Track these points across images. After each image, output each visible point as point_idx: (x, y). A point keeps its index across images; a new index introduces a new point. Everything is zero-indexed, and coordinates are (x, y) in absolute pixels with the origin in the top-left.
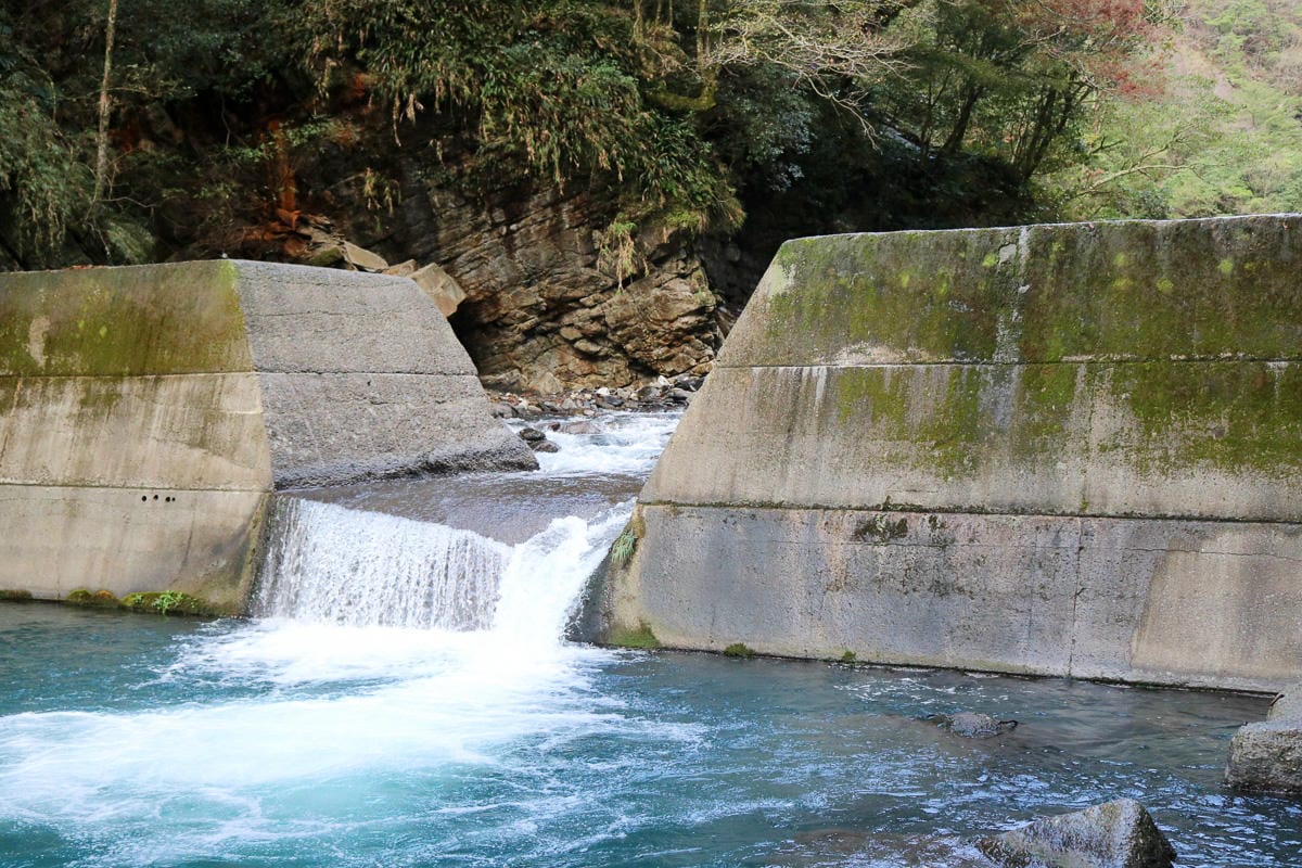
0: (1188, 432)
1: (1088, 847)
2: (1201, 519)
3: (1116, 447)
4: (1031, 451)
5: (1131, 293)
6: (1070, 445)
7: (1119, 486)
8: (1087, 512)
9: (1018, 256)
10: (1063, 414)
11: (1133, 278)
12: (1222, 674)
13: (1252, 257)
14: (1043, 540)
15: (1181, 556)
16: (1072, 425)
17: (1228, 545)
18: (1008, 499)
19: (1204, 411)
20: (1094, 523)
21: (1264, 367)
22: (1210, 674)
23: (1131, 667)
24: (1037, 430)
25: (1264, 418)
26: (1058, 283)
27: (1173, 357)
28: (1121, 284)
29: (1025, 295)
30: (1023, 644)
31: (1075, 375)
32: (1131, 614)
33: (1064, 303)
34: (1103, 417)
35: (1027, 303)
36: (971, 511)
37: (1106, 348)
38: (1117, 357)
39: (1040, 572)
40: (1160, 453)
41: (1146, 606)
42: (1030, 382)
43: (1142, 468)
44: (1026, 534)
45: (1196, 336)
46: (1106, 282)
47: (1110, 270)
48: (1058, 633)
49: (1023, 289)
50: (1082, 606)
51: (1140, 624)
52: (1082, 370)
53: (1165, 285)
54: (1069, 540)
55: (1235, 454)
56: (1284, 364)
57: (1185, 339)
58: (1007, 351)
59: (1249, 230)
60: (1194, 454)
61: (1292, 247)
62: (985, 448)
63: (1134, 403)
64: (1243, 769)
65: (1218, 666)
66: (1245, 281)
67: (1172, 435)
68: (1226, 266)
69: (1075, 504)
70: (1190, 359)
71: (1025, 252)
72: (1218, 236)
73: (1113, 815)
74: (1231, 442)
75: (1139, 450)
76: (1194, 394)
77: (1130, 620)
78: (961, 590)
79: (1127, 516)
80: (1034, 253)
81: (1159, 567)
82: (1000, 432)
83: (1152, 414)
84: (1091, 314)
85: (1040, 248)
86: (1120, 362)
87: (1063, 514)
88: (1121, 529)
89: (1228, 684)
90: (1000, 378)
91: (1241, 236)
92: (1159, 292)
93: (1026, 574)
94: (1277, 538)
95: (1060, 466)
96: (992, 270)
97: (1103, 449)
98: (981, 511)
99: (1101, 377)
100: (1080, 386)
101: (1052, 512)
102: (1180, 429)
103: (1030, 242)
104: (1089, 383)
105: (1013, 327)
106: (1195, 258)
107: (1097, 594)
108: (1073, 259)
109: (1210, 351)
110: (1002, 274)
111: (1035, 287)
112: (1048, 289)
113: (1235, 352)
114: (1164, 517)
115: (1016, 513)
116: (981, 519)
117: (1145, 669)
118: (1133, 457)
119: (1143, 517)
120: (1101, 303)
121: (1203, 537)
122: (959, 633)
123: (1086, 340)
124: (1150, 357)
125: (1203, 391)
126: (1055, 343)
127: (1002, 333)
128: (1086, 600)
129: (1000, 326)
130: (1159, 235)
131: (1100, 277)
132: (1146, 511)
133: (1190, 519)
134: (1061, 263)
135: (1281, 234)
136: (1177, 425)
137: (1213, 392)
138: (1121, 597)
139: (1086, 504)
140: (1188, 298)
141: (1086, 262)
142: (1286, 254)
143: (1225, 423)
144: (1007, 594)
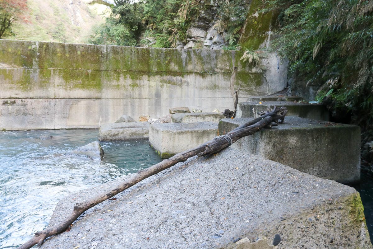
0: (74, 83)
1: (92, 150)
2: (78, 98)
3: (60, 85)
4: (42, 86)
5: (61, 56)
6: (51, 85)
7: (62, 93)
8: (56, 98)
9: (36, 47)
10: (49, 79)
11: (61, 54)
12: (84, 126)
13: (83, 51)
14: (47, 103)
15: (75, 105)
16: (51, 81)
17: (83, 103)
18: (39, 96)
19: (77, 79)
20: (57, 100)
21: (87, 71)
22: (82, 126)
23: (67, 126)
24: (44, 82)
25: (88, 80)
26: (45, 54)
27: (70, 69)
28: (59, 54)
29: (38, 55)
30: (44, 124)
31: (51, 71)
32: (66, 116)
33: (47, 57)
34: (57, 80)
35: (39, 57)
36: (31, 98)
37: (57, 67)
38: (59, 69)
39: (47, 110)
40: (69, 87)
41: (69, 115)
42: (41, 72)
43: (66, 89)
44: (43, 102)
45: (74, 65)
46: (55, 54)
47: (57, 51)
48: (52, 121)
49: (38, 54)
50: (56, 116)
51: (68, 118)
52: (52, 71)
53: (67, 55)
54: (52, 103)
55: (83, 86)
56: (90, 71)
57: (72, 66)
58: (35, 66)
59: (83, 46)
60: (76, 86)
61: (91, 50)
62: (33, 86)
63: (63, 77)
65: (83, 124)
66: (83, 56)
67: (71, 83)
68: (79, 53)
69: (53, 96)
70: (73, 69)
71: (38, 47)
72: (77, 47)
73: (94, 144)
74: (82, 84)
75: (65, 86)
76: (75, 76)
77: (66, 117)
78: (30, 114)
79: (64, 98)
80: (40, 47)
81: (71, 108)
82: (35, 82)
83: (67, 79)
84: (53, 60)
85: (41, 46)
86: (60, 70)
87: (51, 98)
88: (63, 101)
90: (35, 71)
91: (81, 47)
92: (66, 57)
93: (44, 110)
94: (92, 101)
95: (49, 89)
96: (31, 50)
97: (58, 86)
98: (33, 98)
99: (56, 72)
100: (52, 74)
101: (48, 98)
102: (73, 82)
103: (38, 45)
104: (54, 73)
105: (37, 61)
106: (73, 51)
107: (59, 113)
108: (49, 49)
109: (77, 68)
110: (33, 50)
111: (41, 54)
112: (43, 54)
113: (82, 68)
114: (71, 98)
115: (41, 98)
116: (33, 100)
117: (70, 126)
118: (64, 87)
119: (67, 98)
120: (55, 58)
121: (79, 102)
122: (30, 123)
123: (52, 65)
124: (66, 69)
125: (76, 75)
126: (46, 65)
127: (34, 63)
128: (57, 114)
129: (34, 61)
130: (66, 46)
131: (54, 53)
132: (67, 97)
133: (76, 98)
134: (46, 50)
135: (88, 48)
136: (72, 81)
137: (78, 76)
138: (64, 113)
139: (55, 96)
140: (72, 58)
141: (51, 50)
142: (89, 51)
143: (81, 81)
144: (40, 114)
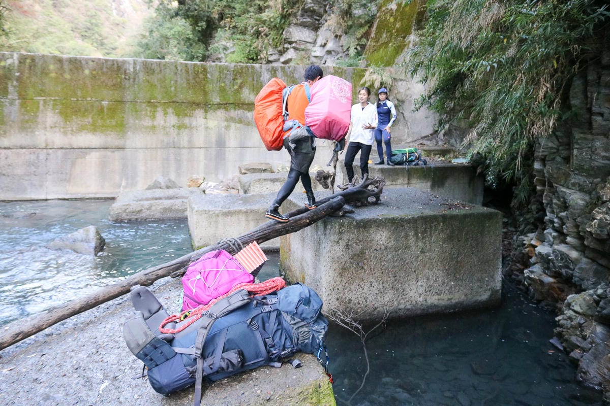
0: (79, 122)
2: (85, 148)
3: (55, 127)
4: (25, 128)
5: (56, 78)
6: (39, 126)
7: (58, 139)
8: (48, 147)
9: (14, 63)
10: (37, 116)
11: (56, 73)
12: (95, 193)
13: (95, 70)
14: (33, 157)
15: (80, 160)
16: (40, 120)
17: (94, 156)
18: (19, 144)
19: (84, 116)
20: (51, 151)
21: (101, 103)
22: (92, 194)
23: (67, 194)
24: (27, 121)
25: (102, 118)
26: (30, 73)
27: (72, 99)
28: (53, 75)
29: (18, 76)
30: (29, 190)
31: (39, 103)
32: (65, 177)
33: (33, 80)
34: (50, 117)
35: (19, 79)
36: (5, 148)
37: (49, 95)
38: (53, 98)
39: (33, 167)
40: (70, 129)
41: (71, 175)
42: (23, 105)
43: (65, 133)
44: (26, 155)
45: (79, 93)
46: (47, 74)
47: (49, 70)
48: (41, 186)
49: (17, 74)
50: (49, 177)
51: (69, 181)
52: (41, 103)
53: (67, 76)
54: (42, 157)
55: (94, 128)
56: (107, 102)
57: (75, 94)
58: (13, 94)
59: (93, 61)
60: (82, 129)
61: (107, 68)
62: (8, 127)
63: (61, 113)
64: (114, 216)
65: (94, 191)
66: (94, 77)
67: (74, 123)
68: (87, 72)
69: (43, 145)
70: (78, 100)
71: (16, 62)
72: (83, 62)
74: (93, 125)
75: (63, 128)
76: (80, 110)
77: (65, 180)
78: (4, 175)
79: (62, 148)
80: (20, 62)
81: (73, 164)
82: (13, 122)
83: (67, 116)
84: (43, 84)
85: (22, 61)
86: (54, 100)
87: (40, 148)
88: (60, 152)
89: (97, 196)
90: (11, 104)
91: (91, 63)
92: (66, 79)
93: (28, 168)
94: (108, 153)
95: (37, 133)
96: (4, 67)
97: (51, 127)
98: (9, 148)
99: (49, 105)
100: (41, 107)
101: (35, 148)
102: (76, 121)
103: (18, 59)
104: (44, 106)
105: (15, 87)
106: (77, 69)
107: (54, 173)
108: (35, 66)
109: (84, 97)
110: (8, 68)
111: (21, 74)
112: (26, 75)
113: (92, 98)
114: (73, 148)
115: (22, 148)
116: (9, 151)
117: (71, 194)
118: (62, 130)
119: (67, 149)
120: (46, 81)
121: (86, 154)
122: (5, 189)
123: (42, 92)
124: (65, 99)
125: (83, 110)
126: (31, 92)
127: (11, 89)
128: (50, 175)
129: (9, 86)
130: (64, 61)
131: (45, 72)
132: (68, 147)
133: (82, 148)
134: (30, 67)
135: (103, 64)
136: (75, 120)
137: (86, 110)
138: (62, 173)
139: (47, 145)
140: (75, 81)
141: (39, 66)
142: (105, 70)
143: (90, 120)
144: (22, 175)
